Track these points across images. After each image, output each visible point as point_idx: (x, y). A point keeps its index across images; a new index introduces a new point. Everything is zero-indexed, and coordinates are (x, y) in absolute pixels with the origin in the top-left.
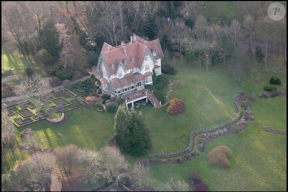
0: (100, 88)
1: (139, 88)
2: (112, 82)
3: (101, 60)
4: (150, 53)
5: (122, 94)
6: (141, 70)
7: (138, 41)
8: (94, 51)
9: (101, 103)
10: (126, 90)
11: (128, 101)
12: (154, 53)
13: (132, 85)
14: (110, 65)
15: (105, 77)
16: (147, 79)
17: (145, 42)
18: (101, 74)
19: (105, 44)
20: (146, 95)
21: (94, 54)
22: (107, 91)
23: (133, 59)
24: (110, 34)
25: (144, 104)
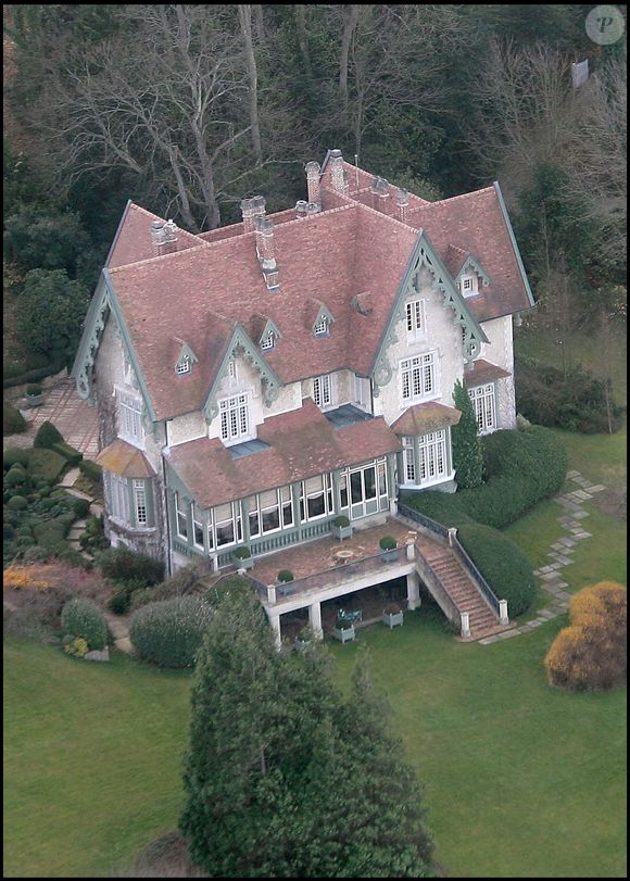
0: (96, 510)
1: (365, 513)
2: (178, 467)
3: (107, 316)
4: (439, 273)
5: (241, 552)
6: (373, 393)
7: (357, 197)
8: (60, 273)
9: (97, 610)
10: (271, 520)
11: (280, 595)
12: (464, 278)
13: (313, 490)
14: (168, 353)
15: (132, 433)
16: (413, 454)
17: (408, 201)
18: (106, 413)
19: (134, 212)
20: (408, 561)
21: (58, 288)
22: (142, 527)
23: (323, 314)
24: (173, 152)
25: (396, 619)
